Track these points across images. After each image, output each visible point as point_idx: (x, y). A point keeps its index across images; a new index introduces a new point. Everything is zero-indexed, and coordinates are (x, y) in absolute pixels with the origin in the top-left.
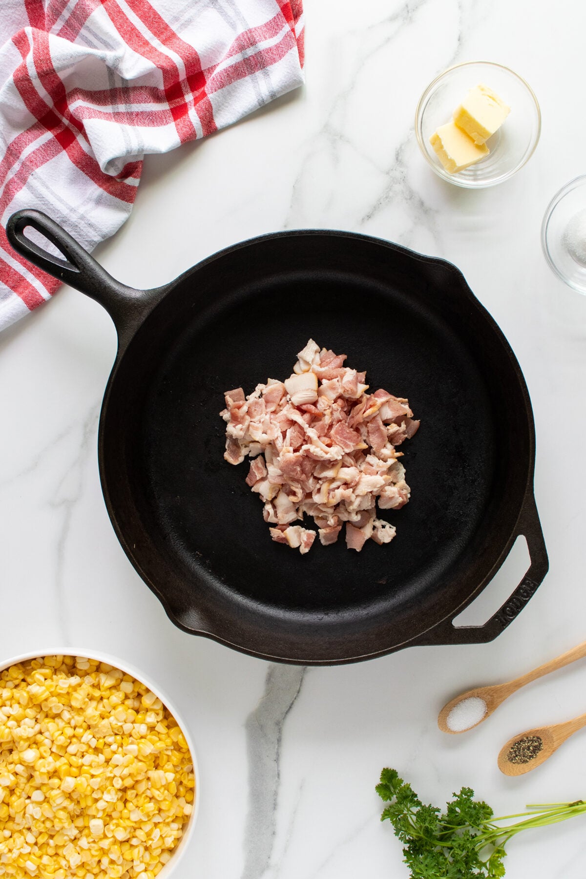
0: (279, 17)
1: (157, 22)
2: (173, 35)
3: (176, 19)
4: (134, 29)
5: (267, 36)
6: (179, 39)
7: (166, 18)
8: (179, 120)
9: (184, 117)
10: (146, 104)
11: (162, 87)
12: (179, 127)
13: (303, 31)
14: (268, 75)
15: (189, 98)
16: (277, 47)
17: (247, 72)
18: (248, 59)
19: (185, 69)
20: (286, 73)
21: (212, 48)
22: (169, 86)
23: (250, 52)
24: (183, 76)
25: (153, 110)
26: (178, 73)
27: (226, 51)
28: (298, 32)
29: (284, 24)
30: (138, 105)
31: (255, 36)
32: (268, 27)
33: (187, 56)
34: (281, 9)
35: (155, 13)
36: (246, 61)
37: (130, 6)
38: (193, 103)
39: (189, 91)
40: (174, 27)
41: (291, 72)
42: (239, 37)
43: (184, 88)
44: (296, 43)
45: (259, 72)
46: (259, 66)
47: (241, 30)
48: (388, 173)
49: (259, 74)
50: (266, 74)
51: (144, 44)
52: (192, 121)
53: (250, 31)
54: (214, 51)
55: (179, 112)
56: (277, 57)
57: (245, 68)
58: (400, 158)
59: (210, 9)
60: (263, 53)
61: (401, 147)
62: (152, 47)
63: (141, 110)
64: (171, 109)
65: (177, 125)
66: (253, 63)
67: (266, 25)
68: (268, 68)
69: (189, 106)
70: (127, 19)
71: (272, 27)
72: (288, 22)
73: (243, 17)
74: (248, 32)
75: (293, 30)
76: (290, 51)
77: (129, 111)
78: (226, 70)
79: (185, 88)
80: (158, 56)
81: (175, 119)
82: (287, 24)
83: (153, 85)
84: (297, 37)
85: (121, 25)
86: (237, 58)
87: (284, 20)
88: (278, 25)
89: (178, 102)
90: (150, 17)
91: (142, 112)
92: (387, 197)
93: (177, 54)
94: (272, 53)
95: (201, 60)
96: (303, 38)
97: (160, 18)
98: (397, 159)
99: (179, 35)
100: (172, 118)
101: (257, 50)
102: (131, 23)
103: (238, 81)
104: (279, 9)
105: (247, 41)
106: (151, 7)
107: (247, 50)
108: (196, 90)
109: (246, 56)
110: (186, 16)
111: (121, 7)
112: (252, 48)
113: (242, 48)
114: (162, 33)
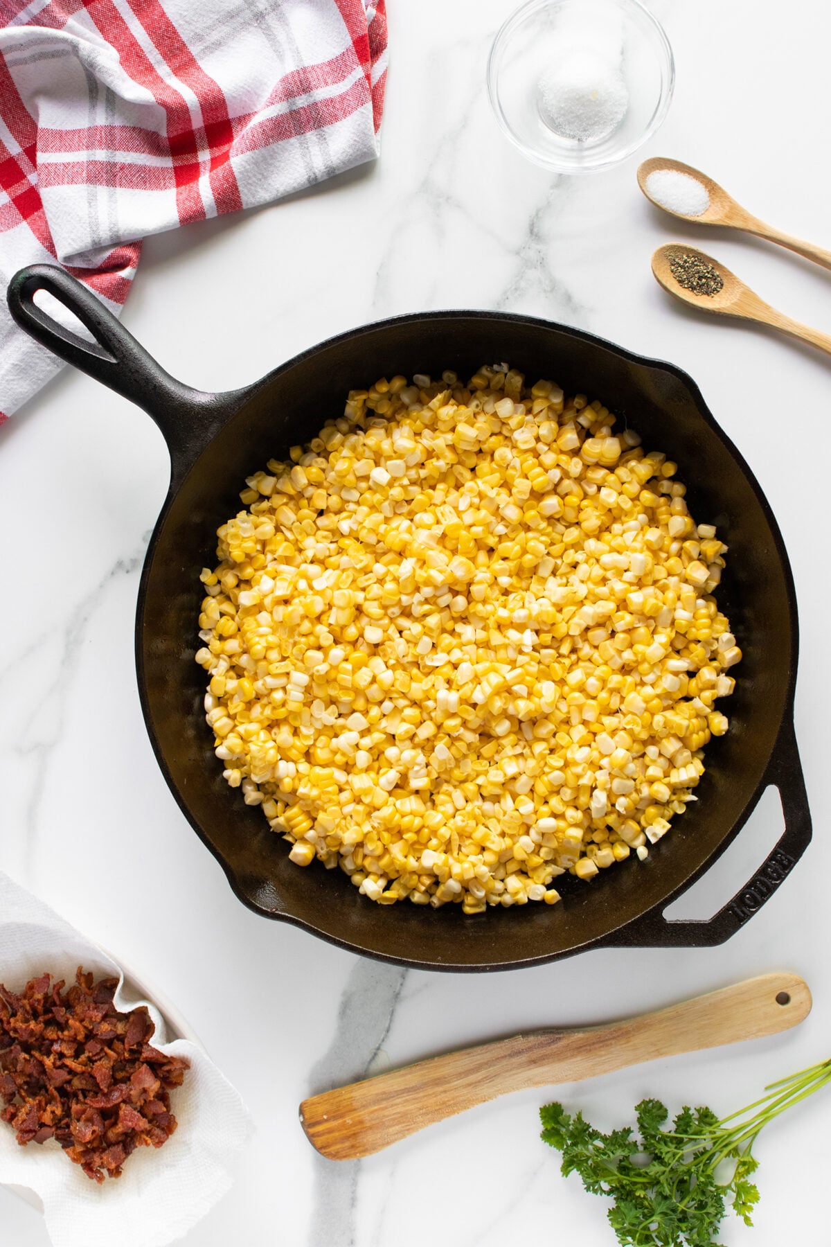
0: (349, 53)
1: (169, 38)
2: (191, 62)
3: (199, 38)
4: (134, 44)
5: (329, 81)
6: (199, 68)
7: (185, 34)
8: (183, 187)
9: (191, 184)
10: (138, 154)
11: (164, 134)
12: (181, 197)
13: (384, 76)
14: (325, 139)
15: (204, 156)
16: (342, 98)
17: (293, 131)
18: (297, 112)
19: (200, 112)
20: (352, 142)
21: (246, 87)
22: (175, 133)
23: (301, 102)
24: (197, 122)
25: (148, 164)
26: (189, 116)
27: (267, 94)
28: (374, 80)
29: (355, 67)
30: (125, 154)
31: (311, 79)
32: (334, 66)
33: (206, 93)
34: (354, 43)
35: (169, 24)
36: (294, 114)
37: (134, 10)
38: (209, 165)
39: (206, 145)
40: (194, 49)
41: (361, 141)
42: (287, 77)
43: (198, 141)
44: (370, 98)
45: (310, 133)
46: (312, 123)
47: (290, 67)
48: (518, 253)
49: (311, 135)
50: (322, 138)
51: (146, 69)
52: (201, 193)
53: (304, 70)
54: (249, 92)
55: (186, 174)
56: (340, 113)
57: (292, 125)
58: (535, 230)
59: (251, 28)
60: (319, 105)
61: (537, 214)
62: (158, 77)
63: (129, 162)
64: (175, 168)
65: (179, 194)
66: (304, 118)
67: (330, 63)
68: (325, 129)
69: (202, 169)
70: (127, 28)
71: (337, 68)
72: (361, 64)
73: (297, 48)
74: (301, 72)
75: (368, 77)
76: (360, 109)
77: (112, 160)
78: (261, 124)
79: (201, 140)
80: (163, 89)
81: (178, 184)
82: (360, 66)
83: (151, 128)
84: (373, 85)
85: (116, 38)
86: (280, 109)
87: (356, 58)
88: (346, 65)
89: (188, 160)
90: (160, 28)
91: (130, 165)
92: (516, 289)
93: (191, 90)
94: (334, 107)
95: (227, 102)
96: (383, 85)
97: (175, 32)
98: (531, 232)
99: (200, 63)
100: (173, 181)
101: (311, 100)
102: (131, 34)
103: (280, 142)
104: (350, 43)
105: (298, 85)
106: (163, 14)
107: (297, 98)
108: (216, 146)
109: (294, 108)
110: (215, 36)
111: (119, 10)
112: (304, 96)
113: (289, 94)
114: (175, 56)
